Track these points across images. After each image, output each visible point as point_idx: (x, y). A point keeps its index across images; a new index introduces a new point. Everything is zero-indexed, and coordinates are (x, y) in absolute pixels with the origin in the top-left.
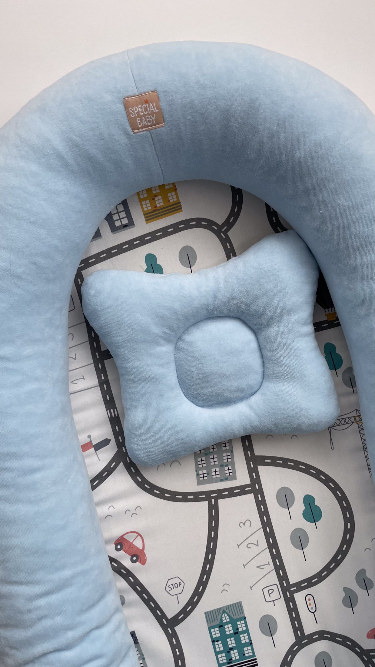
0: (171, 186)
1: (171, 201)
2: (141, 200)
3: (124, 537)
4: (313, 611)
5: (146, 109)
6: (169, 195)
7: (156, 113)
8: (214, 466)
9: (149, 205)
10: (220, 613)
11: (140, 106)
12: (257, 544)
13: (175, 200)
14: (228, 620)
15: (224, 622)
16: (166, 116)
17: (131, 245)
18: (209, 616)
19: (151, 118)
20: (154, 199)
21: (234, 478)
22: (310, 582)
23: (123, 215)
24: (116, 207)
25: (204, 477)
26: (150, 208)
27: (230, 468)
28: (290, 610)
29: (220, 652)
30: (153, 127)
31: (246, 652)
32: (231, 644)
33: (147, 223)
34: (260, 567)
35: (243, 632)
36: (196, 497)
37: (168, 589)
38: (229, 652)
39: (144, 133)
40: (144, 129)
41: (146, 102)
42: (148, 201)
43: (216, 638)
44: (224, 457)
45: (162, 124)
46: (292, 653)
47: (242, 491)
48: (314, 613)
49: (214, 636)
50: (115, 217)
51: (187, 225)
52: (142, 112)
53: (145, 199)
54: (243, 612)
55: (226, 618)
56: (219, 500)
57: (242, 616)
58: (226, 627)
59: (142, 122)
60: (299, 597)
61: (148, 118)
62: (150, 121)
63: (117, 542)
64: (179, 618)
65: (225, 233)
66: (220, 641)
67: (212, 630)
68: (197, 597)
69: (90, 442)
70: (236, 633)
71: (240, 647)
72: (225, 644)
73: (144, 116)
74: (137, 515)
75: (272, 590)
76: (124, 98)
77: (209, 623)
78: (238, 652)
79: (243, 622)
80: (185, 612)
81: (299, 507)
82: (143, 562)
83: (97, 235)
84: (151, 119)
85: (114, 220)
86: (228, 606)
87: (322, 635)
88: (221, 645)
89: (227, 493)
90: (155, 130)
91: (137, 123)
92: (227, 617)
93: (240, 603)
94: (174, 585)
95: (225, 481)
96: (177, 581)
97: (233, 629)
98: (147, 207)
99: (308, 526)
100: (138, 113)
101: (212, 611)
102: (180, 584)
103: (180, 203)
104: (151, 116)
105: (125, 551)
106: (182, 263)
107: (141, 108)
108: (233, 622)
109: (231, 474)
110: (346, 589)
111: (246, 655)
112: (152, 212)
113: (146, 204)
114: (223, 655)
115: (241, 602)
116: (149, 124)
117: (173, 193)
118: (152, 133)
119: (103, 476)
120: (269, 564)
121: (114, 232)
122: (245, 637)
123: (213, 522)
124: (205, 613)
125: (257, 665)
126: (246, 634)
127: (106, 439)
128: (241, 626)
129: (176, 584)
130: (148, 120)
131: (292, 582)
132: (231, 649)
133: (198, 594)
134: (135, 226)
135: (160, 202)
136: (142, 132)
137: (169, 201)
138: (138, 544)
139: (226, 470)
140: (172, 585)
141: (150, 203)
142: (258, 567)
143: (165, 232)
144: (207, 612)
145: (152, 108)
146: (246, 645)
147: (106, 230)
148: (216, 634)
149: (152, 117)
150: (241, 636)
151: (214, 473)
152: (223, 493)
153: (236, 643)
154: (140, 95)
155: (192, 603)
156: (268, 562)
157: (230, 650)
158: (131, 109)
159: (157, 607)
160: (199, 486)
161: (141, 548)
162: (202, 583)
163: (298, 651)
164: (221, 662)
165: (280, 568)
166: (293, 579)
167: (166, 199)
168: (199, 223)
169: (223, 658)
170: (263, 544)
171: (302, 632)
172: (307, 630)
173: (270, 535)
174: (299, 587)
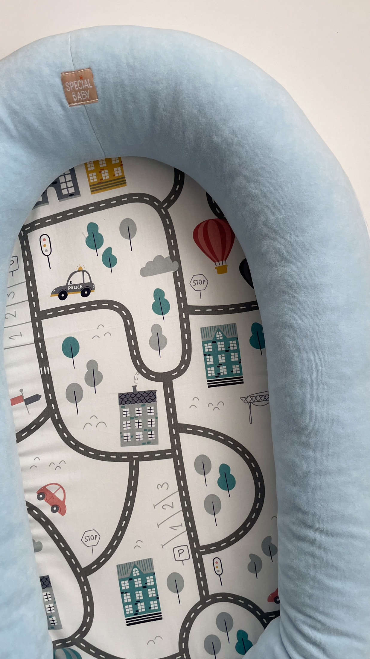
0: (118, 161)
1: (116, 175)
2: (88, 172)
3: (47, 487)
4: (220, 573)
5: (81, 85)
6: (115, 169)
7: (90, 89)
8: (138, 430)
9: (95, 177)
10: (131, 567)
11: (76, 81)
12: (172, 506)
13: (120, 174)
14: (138, 574)
15: (134, 575)
16: (100, 92)
17: (76, 213)
18: (121, 569)
19: (85, 93)
20: (100, 172)
21: (156, 442)
22: (218, 546)
23: (70, 184)
24: (63, 174)
25: (127, 439)
26: (96, 180)
27: (153, 432)
28: (197, 571)
29: (128, 604)
30: (88, 102)
31: (152, 606)
32: (138, 597)
33: (92, 194)
34: (173, 528)
35: (151, 587)
36: (118, 457)
37: (84, 540)
38: (136, 604)
39: (80, 106)
40: (79, 103)
41: (81, 78)
42: (94, 174)
43: (126, 589)
44: (148, 422)
45: (96, 99)
46: (195, 611)
47: (163, 455)
48: (220, 575)
49: (123, 588)
50: (63, 186)
51: (130, 198)
52: (77, 87)
53: (92, 172)
54: (153, 568)
55: (136, 572)
56: (140, 462)
57: (152, 571)
58: (135, 580)
59: (77, 96)
60: (207, 559)
61: (83, 92)
62: (84, 96)
63: (39, 492)
64: (92, 568)
65: (166, 209)
66: (129, 593)
67: (122, 582)
68: (111, 550)
69: (22, 396)
70: (144, 587)
71: (147, 600)
72: (133, 596)
73: (79, 90)
74: (61, 468)
75: (182, 551)
76: (62, 73)
77: (120, 575)
78: (145, 605)
79: (152, 577)
80: (99, 563)
81: (214, 475)
82: (63, 513)
83: (44, 202)
84: (85, 95)
85: (62, 188)
86: (139, 561)
87: (225, 597)
88: (129, 597)
89: (149, 456)
90: (89, 104)
91: (72, 97)
92: (138, 571)
93: (150, 560)
94: (90, 537)
95: (147, 445)
96: (94, 534)
97: (142, 583)
98: (93, 179)
99: (221, 494)
100: (74, 88)
101: (124, 564)
102: (96, 536)
103: (125, 177)
104: (85, 91)
105: (47, 501)
106: (122, 234)
107: (76, 83)
108: (143, 577)
109: (153, 438)
110: (251, 556)
111: (152, 609)
112: (97, 184)
113: (93, 176)
114: (131, 606)
115: (152, 558)
116: (84, 99)
117: (119, 168)
118: (86, 107)
119: (32, 428)
120: (181, 526)
121: (60, 199)
122: (153, 591)
123: (133, 481)
124: (117, 566)
125: (161, 619)
126: (154, 589)
127: (37, 395)
128: (150, 581)
129: (92, 537)
130: (82, 95)
131: (201, 544)
132: (138, 601)
133: (112, 547)
134: (80, 196)
135: (105, 175)
136: (78, 106)
137: (114, 175)
138: (60, 495)
139: (149, 435)
140: (89, 536)
141: (97, 175)
142: (171, 527)
143: (108, 204)
144: (119, 565)
145: (86, 84)
146: (153, 599)
147: (53, 197)
148: (125, 586)
149: (87, 93)
150: (149, 590)
151: (138, 437)
152: (145, 456)
153: (143, 596)
154: (76, 71)
155: (106, 556)
156: (181, 524)
157: (137, 603)
158: (67, 84)
159: (73, 556)
160: (122, 447)
161: (62, 499)
162: (117, 538)
163: (202, 609)
164: (128, 613)
165: (191, 530)
166: (203, 541)
167: (112, 173)
168: (140, 198)
169: (130, 609)
170: (178, 506)
171: (207, 592)
172: (212, 591)
173: (185, 499)
174: (209, 549)
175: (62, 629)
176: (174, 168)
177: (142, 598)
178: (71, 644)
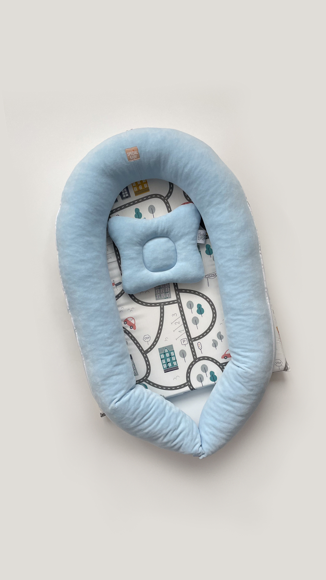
0: (145, 181)
1: (145, 187)
2: (133, 187)
3: (127, 319)
6: (144, 185)
7: (137, 154)
8: (163, 293)
9: (136, 189)
10: (164, 349)
11: (131, 152)
12: (179, 323)
13: (147, 187)
14: (167, 351)
15: (166, 352)
17: (129, 205)
18: (160, 350)
20: (138, 186)
21: (170, 297)
22: (199, 337)
23: (126, 193)
24: (124, 189)
25: (158, 297)
26: (137, 190)
27: (169, 294)
28: (191, 348)
29: (164, 364)
30: (136, 159)
31: (174, 364)
33: (136, 196)
35: (173, 356)
36: (155, 305)
37: (144, 339)
38: (167, 364)
39: (133, 161)
41: (133, 150)
42: (136, 187)
44: (166, 290)
45: (139, 158)
46: (192, 365)
47: (173, 302)
48: (201, 349)
49: (162, 358)
50: (123, 194)
51: (151, 196)
52: (132, 154)
53: (135, 186)
54: (173, 349)
55: (166, 351)
56: (164, 306)
58: (166, 354)
59: (132, 158)
60: (195, 343)
62: (135, 157)
63: (124, 321)
64: (148, 350)
65: (167, 200)
66: (164, 359)
67: (161, 355)
68: (155, 343)
69: (114, 283)
70: (170, 356)
71: (172, 362)
72: (166, 361)
74: (132, 311)
75: (185, 341)
76: (125, 149)
77: (160, 352)
78: (171, 364)
79: (173, 352)
80: (151, 348)
81: (195, 308)
82: (135, 329)
83: (116, 201)
86: (167, 346)
87: (204, 358)
88: (164, 361)
89: (168, 303)
91: (130, 158)
92: (167, 350)
93: (172, 345)
94: (146, 338)
95: (167, 299)
98: (136, 190)
99: (199, 316)
100: (130, 154)
101: (161, 348)
102: (149, 337)
103: (149, 188)
104: (135, 155)
105: (128, 324)
106: (150, 212)
108: (169, 352)
110: (213, 340)
111: (174, 365)
112: (137, 192)
114: (165, 365)
117: (146, 184)
118: (135, 161)
119: (119, 296)
120: (183, 331)
121: (123, 199)
122: (174, 358)
123: (162, 314)
125: (178, 369)
127: (120, 282)
128: (172, 354)
131: (192, 337)
132: (168, 362)
133: (156, 341)
134: (131, 197)
135: (141, 188)
137: (144, 187)
138: (133, 322)
139: (167, 294)
142: (179, 332)
143: (143, 200)
144: (159, 348)
145: (135, 153)
146: (174, 361)
147: (120, 199)
151: (162, 296)
152: (166, 303)
153: (170, 360)
155: (153, 345)
158: (128, 153)
159: (140, 346)
160: (156, 301)
161: (134, 323)
162: (158, 338)
163: (194, 364)
164: (164, 367)
165: (188, 332)
166: (193, 336)
167: (143, 186)
168: (156, 196)
169: (165, 366)
170: (181, 323)
171: (196, 357)
172: (198, 356)
173: (184, 319)
174: (195, 339)
175: (138, 375)
176: (169, 182)
177: (170, 361)
178: (142, 382)
